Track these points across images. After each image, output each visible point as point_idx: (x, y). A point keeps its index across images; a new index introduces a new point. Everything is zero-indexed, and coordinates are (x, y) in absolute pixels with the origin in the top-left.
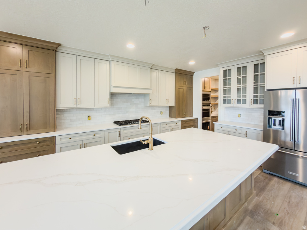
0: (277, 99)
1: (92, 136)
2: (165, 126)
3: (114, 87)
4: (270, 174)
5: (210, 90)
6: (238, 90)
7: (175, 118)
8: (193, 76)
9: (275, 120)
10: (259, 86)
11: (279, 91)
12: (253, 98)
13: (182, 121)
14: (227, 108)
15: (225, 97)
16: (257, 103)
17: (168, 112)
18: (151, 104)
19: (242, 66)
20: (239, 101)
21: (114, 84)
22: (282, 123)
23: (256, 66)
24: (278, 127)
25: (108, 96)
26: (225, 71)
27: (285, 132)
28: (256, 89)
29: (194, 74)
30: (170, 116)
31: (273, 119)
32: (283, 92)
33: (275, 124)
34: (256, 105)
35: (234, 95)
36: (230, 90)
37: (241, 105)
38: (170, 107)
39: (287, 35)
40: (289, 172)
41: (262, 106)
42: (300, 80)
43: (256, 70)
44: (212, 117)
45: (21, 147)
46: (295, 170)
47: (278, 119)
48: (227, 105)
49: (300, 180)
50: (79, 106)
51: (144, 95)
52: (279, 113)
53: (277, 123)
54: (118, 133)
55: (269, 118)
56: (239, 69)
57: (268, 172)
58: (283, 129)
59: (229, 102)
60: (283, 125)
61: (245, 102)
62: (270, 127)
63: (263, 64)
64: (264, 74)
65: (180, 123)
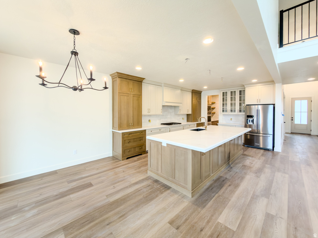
0: (250, 110)
1: (159, 131)
2: (189, 126)
3: (166, 102)
4: (248, 147)
5: (211, 104)
6: (231, 104)
7: (192, 122)
8: (201, 94)
9: (250, 120)
10: (242, 102)
11: (252, 106)
12: (239, 109)
13: (197, 124)
14: (224, 115)
15: (223, 108)
16: (241, 112)
17: (186, 118)
18: (180, 113)
19: (233, 91)
20: (231, 111)
21: (165, 100)
22: (253, 121)
23: (240, 91)
24: (251, 123)
25: (161, 108)
26: (223, 93)
27: (254, 125)
28: (240, 104)
29: (202, 93)
30: (188, 121)
31: (249, 119)
32: (253, 106)
33: (250, 122)
34: (240, 113)
35: (229, 107)
36: (226, 104)
37: (233, 113)
38: (188, 115)
39: (254, 81)
40: (256, 144)
41: (244, 113)
42: (260, 101)
43: (240, 94)
44: (212, 122)
45: (135, 134)
46: (258, 142)
47: (251, 119)
48: (225, 113)
49: (261, 146)
50: (150, 114)
51: (175, 107)
52: (252, 117)
53: (251, 121)
54: (169, 129)
55: (247, 119)
56: (232, 92)
57: (247, 146)
58: (253, 124)
59: (226, 111)
60: (253, 122)
61: (235, 111)
62: (247, 123)
63: (244, 91)
64: (245, 96)
65: (196, 125)
